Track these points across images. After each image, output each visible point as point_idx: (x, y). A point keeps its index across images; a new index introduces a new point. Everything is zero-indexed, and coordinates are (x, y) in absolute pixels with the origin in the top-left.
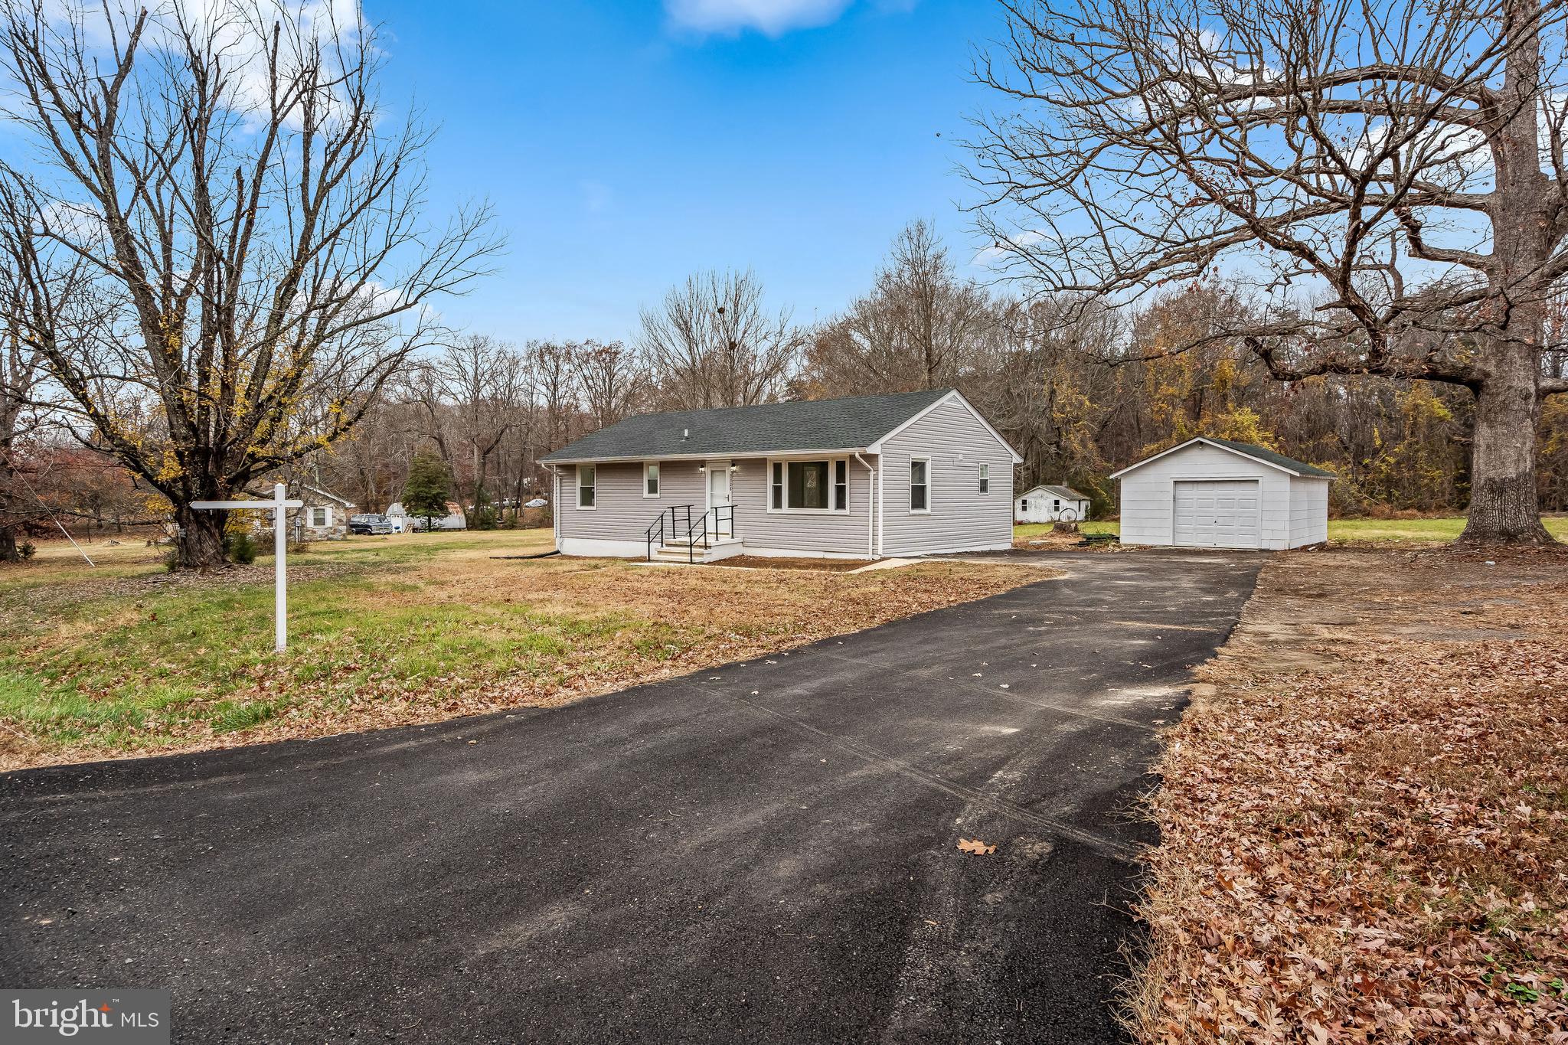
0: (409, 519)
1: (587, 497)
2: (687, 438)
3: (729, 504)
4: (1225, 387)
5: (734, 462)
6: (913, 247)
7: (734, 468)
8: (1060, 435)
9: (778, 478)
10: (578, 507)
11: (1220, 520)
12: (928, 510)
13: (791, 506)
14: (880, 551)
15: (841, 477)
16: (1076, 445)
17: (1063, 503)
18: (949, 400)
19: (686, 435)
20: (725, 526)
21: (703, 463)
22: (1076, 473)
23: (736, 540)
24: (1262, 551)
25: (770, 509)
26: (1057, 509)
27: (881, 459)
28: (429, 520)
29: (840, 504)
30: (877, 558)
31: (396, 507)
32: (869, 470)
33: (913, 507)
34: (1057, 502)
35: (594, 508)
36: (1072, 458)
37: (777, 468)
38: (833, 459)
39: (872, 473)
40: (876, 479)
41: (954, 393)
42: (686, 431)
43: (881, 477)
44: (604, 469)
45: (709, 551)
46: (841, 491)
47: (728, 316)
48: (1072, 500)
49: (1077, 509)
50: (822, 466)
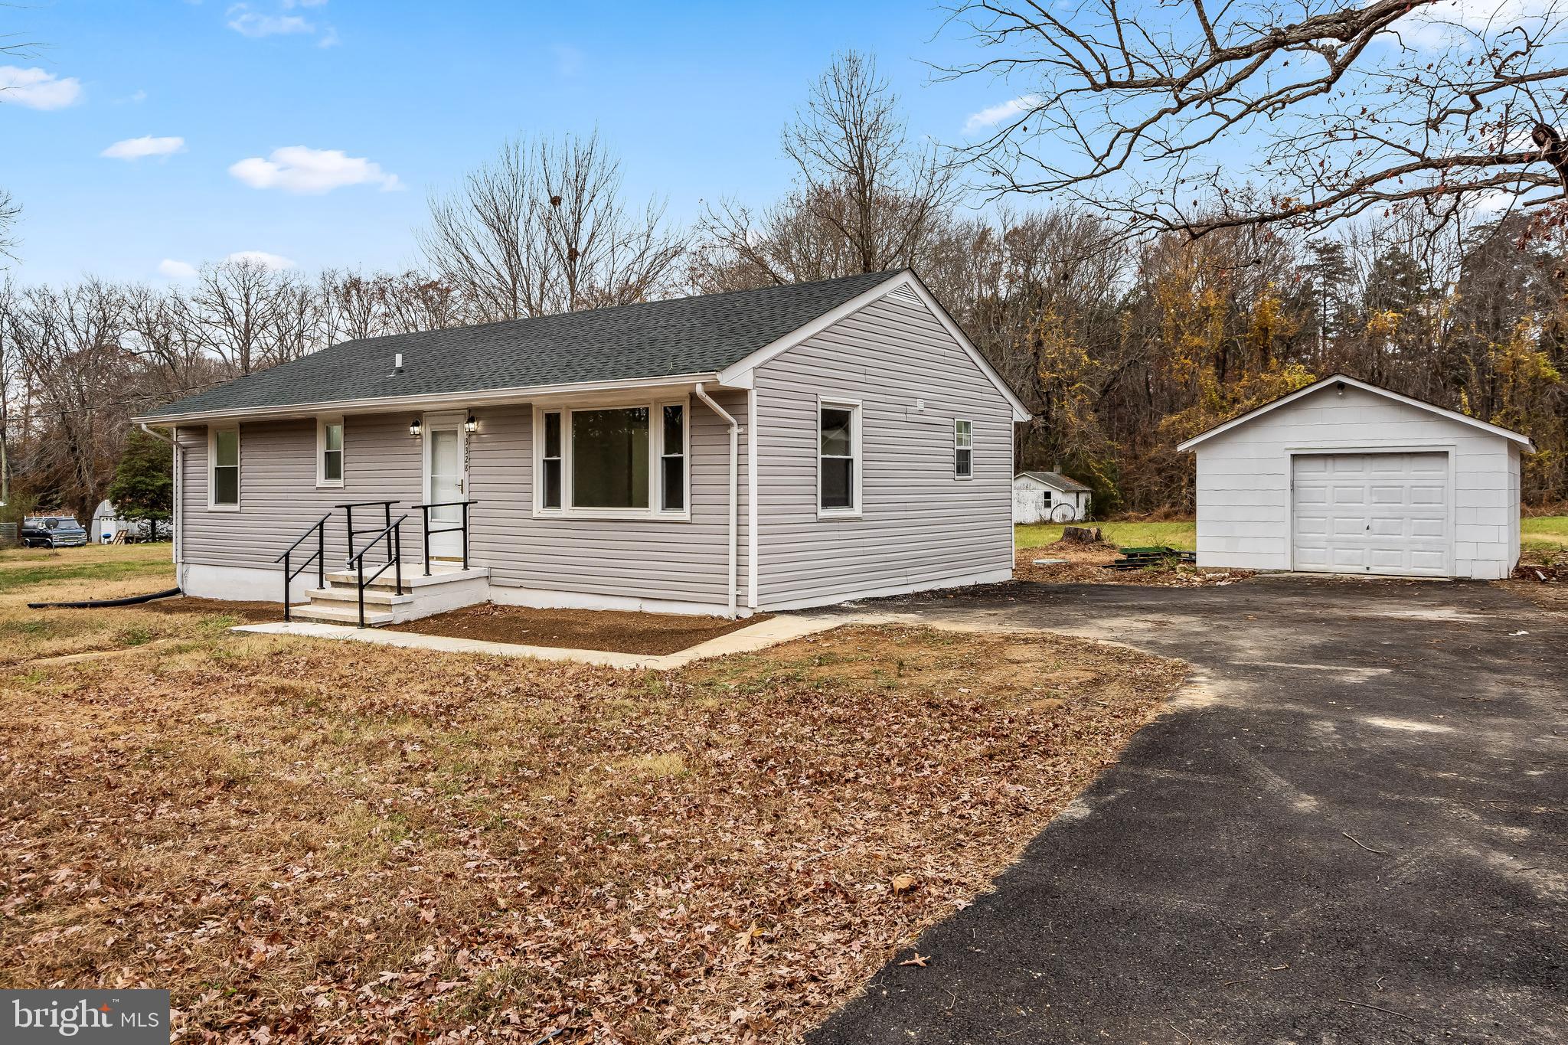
0: (123, 524)
1: (227, 487)
2: (400, 371)
3: (463, 499)
4: (1266, 338)
5: (473, 414)
6: (843, 95)
7: (472, 426)
8: (1049, 401)
9: (553, 445)
10: (212, 505)
11: (1376, 525)
12: (857, 510)
13: (579, 501)
14: (753, 600)
15: (673, 440)
16: (1071, 416)
17: (1057, 496)
18: (895, 291)
19: (399, 363)
20: (446, 544)
21: (416, 417)
22: (1073, 455)
23: (473, 572)
24: (1458, 581)
25: (538, 508)
26: (1048, 505)
27: (753, 399)
28: (153, 525)
29: (673, 497)
30: (746, 614)
31: (106, 507)
32: (729, 425)
33: (826, 503)
34: (1048, 495)
35: (236, 507)
36: (1065, 435)
37: (552, 423)
38: (657, 401)
39: (735, 431)
40: (743, 444)
41: (906, 278)
42: (399, 358)
43: (753, 440)
44: (255, 430)
45: (406, 596)
46: (673, 470)
47: (565, 207)
48: (1068, 491)
49: (1074, 504)
50: (637, 418)
